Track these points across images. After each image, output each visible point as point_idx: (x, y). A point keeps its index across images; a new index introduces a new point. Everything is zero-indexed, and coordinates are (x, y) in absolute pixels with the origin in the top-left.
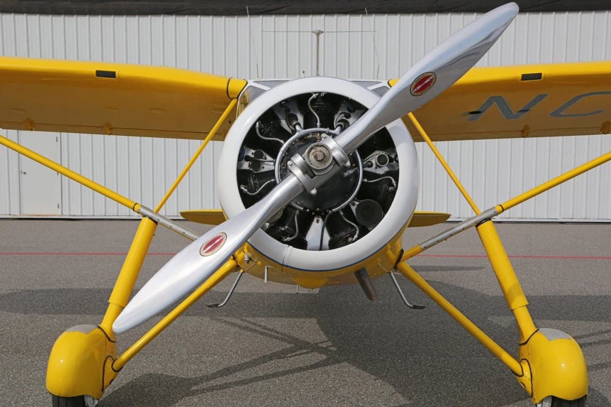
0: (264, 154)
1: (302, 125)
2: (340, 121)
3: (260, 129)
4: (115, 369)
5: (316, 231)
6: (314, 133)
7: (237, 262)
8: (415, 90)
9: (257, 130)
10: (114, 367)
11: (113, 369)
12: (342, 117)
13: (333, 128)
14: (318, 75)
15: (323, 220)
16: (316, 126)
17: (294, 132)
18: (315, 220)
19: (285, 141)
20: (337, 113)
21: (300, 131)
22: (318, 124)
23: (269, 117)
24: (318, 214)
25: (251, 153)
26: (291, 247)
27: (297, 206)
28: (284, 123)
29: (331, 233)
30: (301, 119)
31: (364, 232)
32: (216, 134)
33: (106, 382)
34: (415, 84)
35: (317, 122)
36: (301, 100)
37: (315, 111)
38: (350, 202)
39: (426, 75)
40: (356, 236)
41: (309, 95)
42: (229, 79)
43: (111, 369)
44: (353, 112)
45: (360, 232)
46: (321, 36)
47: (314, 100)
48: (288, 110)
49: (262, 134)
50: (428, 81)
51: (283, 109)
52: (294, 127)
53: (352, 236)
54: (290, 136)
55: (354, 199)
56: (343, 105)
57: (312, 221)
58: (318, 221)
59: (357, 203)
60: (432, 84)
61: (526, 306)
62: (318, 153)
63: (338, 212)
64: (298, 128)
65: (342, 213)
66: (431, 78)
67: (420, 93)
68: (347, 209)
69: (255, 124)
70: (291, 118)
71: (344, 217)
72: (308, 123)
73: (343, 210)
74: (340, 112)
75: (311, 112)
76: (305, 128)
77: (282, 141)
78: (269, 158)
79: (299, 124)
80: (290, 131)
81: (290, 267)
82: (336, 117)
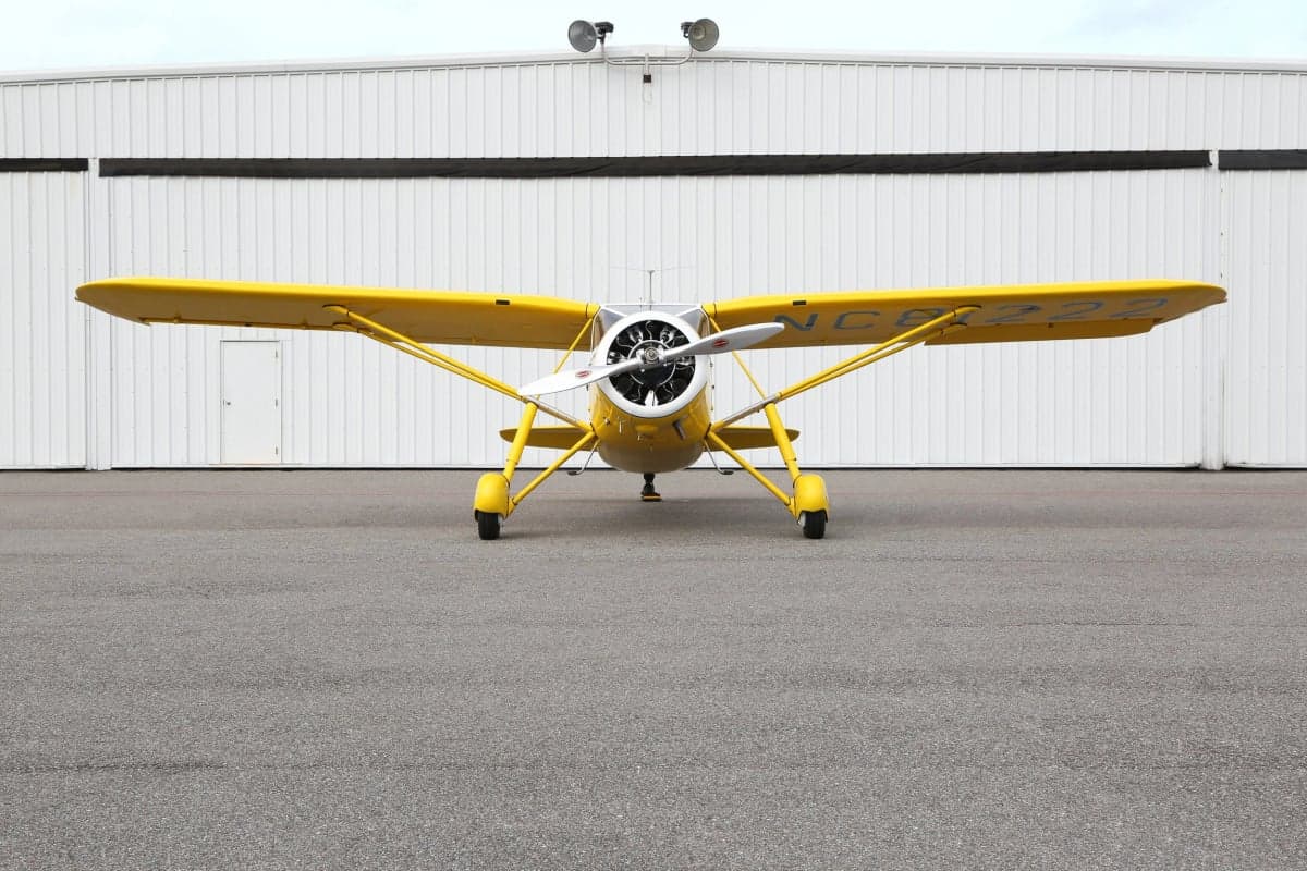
0: (621, 355)
1: (642, 338)
2: (663, 336)
5: (651, 396)
6: (649, 343)
7: (595, 433)
9: (618, 342)
10: (514, 501)
12: (665, 333)
13: (659, 340)
14: (651, 310)
15: (655, 391)
16: (650, 339)
17: (637, 342)
18: (650, 391)
19: (633, 347)
21: (641, 342)
23: (624, 334)
24: (652, 388)
25: (613, 354)
27: (640, 383)
28: (631, 337)
29: (659, 399)
30: (641, 335)
32: (578, 344)
33: (509, 510)
35: (651, 336)
36: (642, 325)
37: (650, 331)
38: (668, 380)
41: (646, 322)
42: (587, 304)
44: (671, 331)
45: (674, 396)
47: (648, 324)
48: (634, 330)
49: (620, 343)
51: (631, 329)
52: (638, 339)
53: (670, 399)
54: (635, 344)
55: (671, 379)
56: (665, 327)
57: (647, 393)
58: (652, 392)
59: (673, 382)
62: (652, 353)
63: (662, 386)
64: (640, 340)
68: (667, 384)
69: (616, 338)
70: (636, 334)
71: (665, 389)
72: (646, 337)
73: (665, 384)
74: (663, 331)
75: (647, 331)
76: (644, 340)
77: (631, 347)
78: (623, 357)
79: (640, 338)
80: (635, 342)
81: (637, 416)
82: (661, 333)
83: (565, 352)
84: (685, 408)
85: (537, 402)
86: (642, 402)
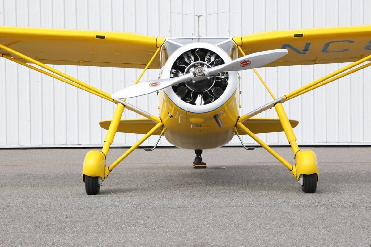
0: (179, 71)
1: (193, 60)
2: (207, 59)
3: (178, 62)
5: (199, 99)
6: (198, 63)
7: (163, 123)
9: (177, 63)
10: (109, 169)
12: (208, 57)
13: (205, 61)
14: (199, 42)
15: (201, 95)
16: (198, 61)
17: (190, 63)
18: (199, 95)
19: (187, 66)
20: (206, 55)
21: (193, 63)
22: (199, 60)
23: (181, 58)
24: (200, 93)
25: (174, 71)
26: (190, 104)
27: (192, 90)
28: (186, 60)
29: (204, 100)
30: (193, 58)
31: (216, 99)
32: (151, 65)
33: (106, 175)
35: (199, 59)
36: (193, 51)
37: (198, 55)
38: (211, 88)
40: (213, 100)
41: (195, 49)
42: (156, 38)
44: (212, 55)
45: (215, 98)
46: (200, 17)
47: (197, 51)
48: (188, 55)
49: (178, 64)
51: (186, 54)
52: (191, 61)
53: (212, 101)
54: (189, 64)
55: (212, 87)
56: (208, 53)
57: (197, 96)
58: (200, 96)
59: (214, 89)
62: (200, 70)
63: (207, 92)
64: (192, 61)
65: (208, 92)
68: (210, 91)
69: (176, 60)
70: (189, 58)
71: (209, 94)
72: (196, 60)
73: (209, 91)
74: (207, 55)
75: (196, 55)
76: (194, 61)
77: (186, 66)
78: (181, 73)
79: (192, 60)
80: (189, 63)
81: (190, 112)
82: (206, 57)
83: (142, 70)
84: (222, 106)
85: (124, 103)
86: (193, 103)
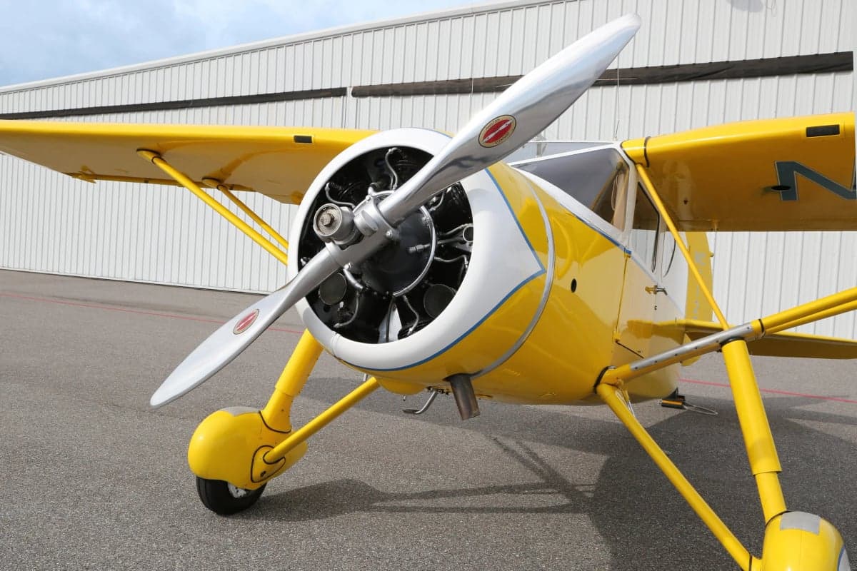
4: (266, 460)
8: (486, 140)
10: (265, 458)
11: (264, 460)
21: (371, 194)
22: (395, 185)
26: (338, 335)
34: (485, 131)
39: (501, 119)
40: (411, 330)
43: (262, 460)
45: (418, 325)
50: (504, 126)
60: (510, 131)
61: (778, 472)
64: (370, 190)
65: (405, 298)
66: (508, 123)
67: (493, 144)
73: (407, 294)
